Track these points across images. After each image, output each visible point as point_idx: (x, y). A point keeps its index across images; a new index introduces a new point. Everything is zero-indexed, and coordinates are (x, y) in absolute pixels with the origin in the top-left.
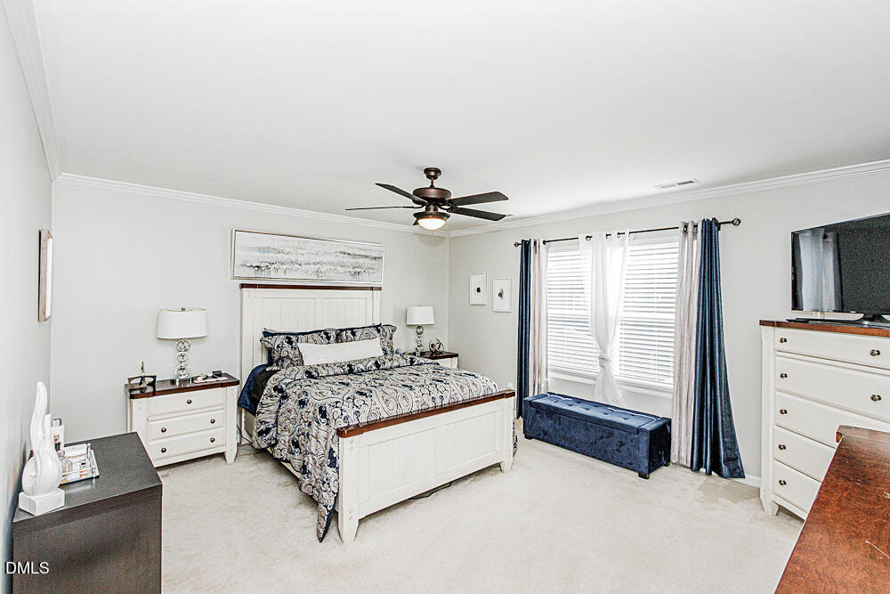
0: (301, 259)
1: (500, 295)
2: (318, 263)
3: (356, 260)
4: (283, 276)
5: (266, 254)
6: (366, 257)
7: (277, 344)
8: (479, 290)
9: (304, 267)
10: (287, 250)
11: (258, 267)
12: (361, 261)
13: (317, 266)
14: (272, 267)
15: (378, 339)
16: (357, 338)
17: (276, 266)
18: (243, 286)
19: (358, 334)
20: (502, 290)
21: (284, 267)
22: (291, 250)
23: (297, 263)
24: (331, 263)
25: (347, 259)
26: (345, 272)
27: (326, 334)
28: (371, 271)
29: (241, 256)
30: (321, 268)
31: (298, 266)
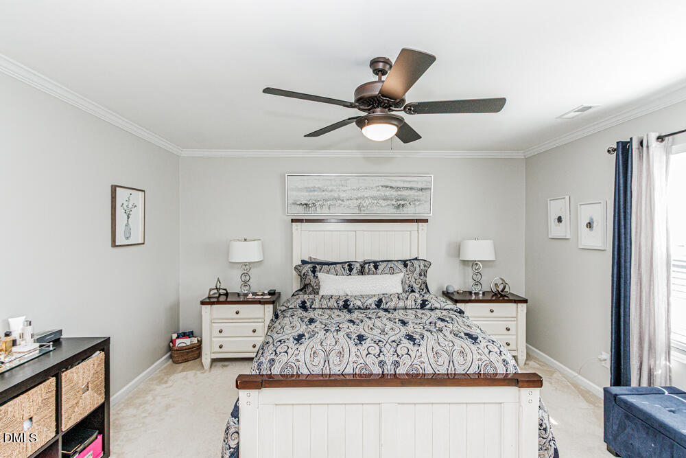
0: (343, 195)
1: (590, 225)
2: (360, 198)
3: (399, 193)
4: (327, 211)
5: (312, 194)
6: (411, 189)
7: (303, 272)
8: (560, 220)
9: (346, 203)
10: (330, 188)
11: (306, 204)
12: (405, 193)
13: (359, 201)
14: (318, 204)
15: (402, 274)
16: (379, 271)
17: (321, 203)
18: (293, 221)
19: (381, 267)
20: (592, 219)
21: (328, 203)
22: (334, 188)
23: (339, 199)
24: (374, 198)
25: (388, 193)
26: (389, 205)
27: (350, 265)
28: (417, 203)
29: (293, 195)
30: (363, 202)
31: (340, 202)
